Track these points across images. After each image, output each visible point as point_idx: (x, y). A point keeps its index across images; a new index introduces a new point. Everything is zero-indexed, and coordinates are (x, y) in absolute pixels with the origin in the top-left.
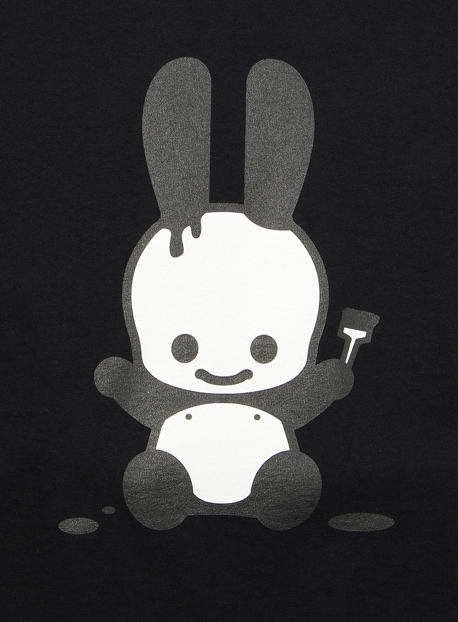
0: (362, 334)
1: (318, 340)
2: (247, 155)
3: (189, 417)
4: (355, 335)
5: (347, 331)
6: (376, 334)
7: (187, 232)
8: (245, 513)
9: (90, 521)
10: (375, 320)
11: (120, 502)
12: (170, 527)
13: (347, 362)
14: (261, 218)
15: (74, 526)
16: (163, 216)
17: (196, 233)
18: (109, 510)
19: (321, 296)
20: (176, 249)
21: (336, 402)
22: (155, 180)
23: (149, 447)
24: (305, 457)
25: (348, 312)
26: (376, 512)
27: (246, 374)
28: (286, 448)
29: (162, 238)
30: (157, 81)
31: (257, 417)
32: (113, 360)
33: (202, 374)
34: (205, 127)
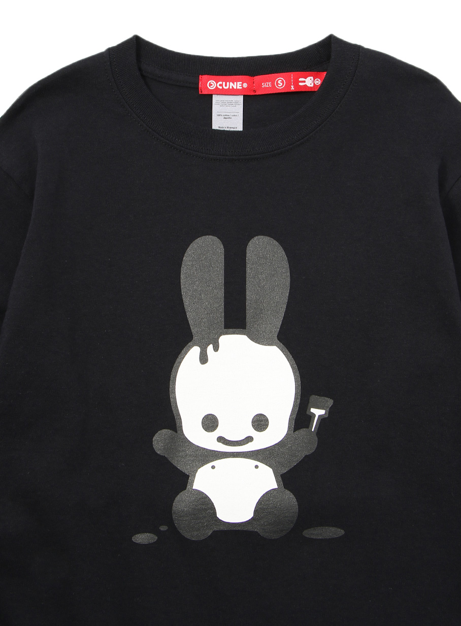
0: (322, 412)
1: (294, 416)
2: (247, 297)
3: (213, 467)
4: (318, 412)
5: (313, 410)
6: (331, 412)
7: (210, 348)
8: (250, 528)
9: (152, 535)
10: (330, 402)
11: (170, 522)
12: (202, 538)
13: (313, 430)
14: (257, 338)
15: (143, 538)
16: (195, 338)
17: (216, 349)
18: (163, 528)
19: (296, 387)
20: (204, 359)
21: (306, 456)
22: (190, 316)
23: (188, 487)
24: (288, 492)
25: (313, 398)
26: (333, 526)
27: (249, 439)
28: (276, 486)
29: (194, 352)
30: (189, 251)
31: (257, 467)
32: (164, 431)
33: (221, 439)
34: (220, 280)
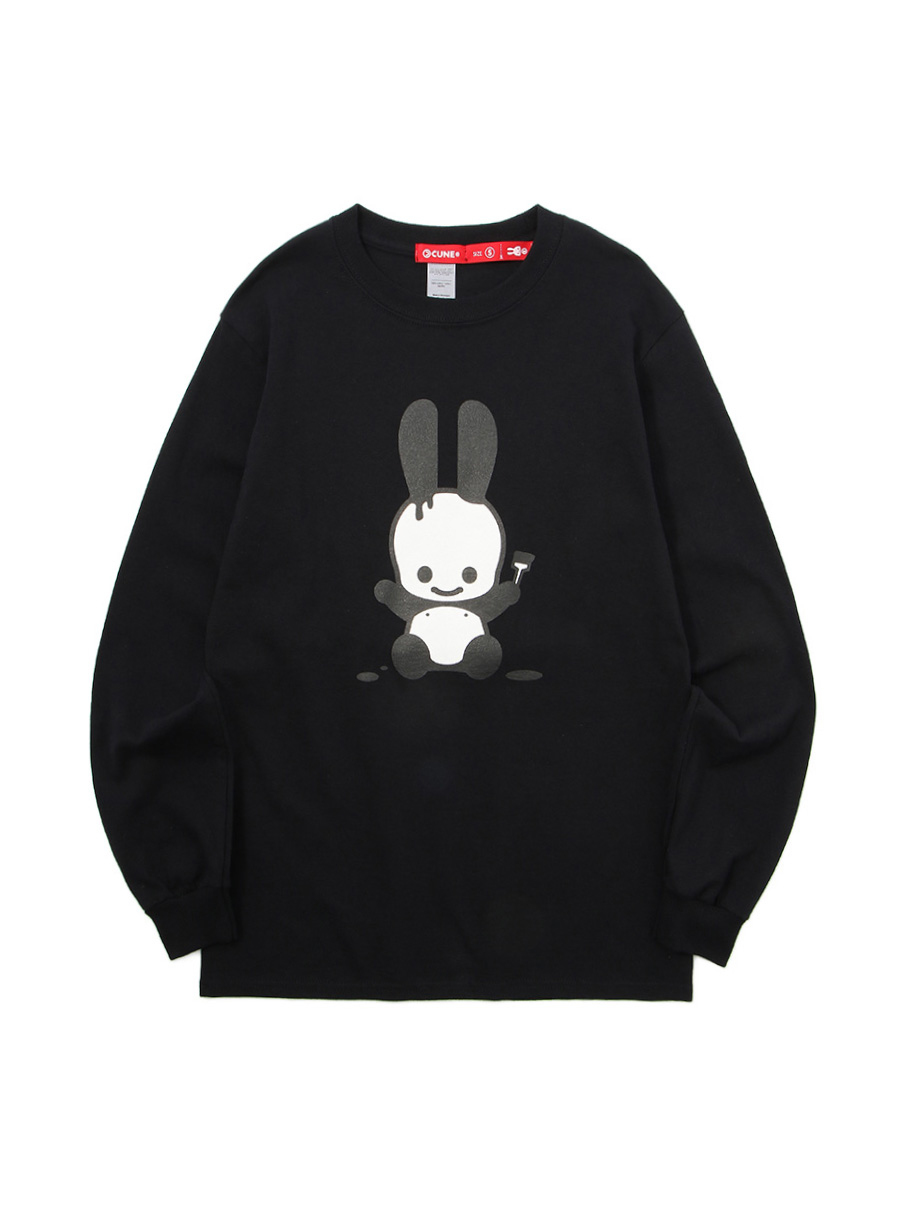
0: (524, 566)
1: (500, 570)
2: (459, 458)
3: (428, 615)
4: (521, 567)
5: (517, 565)
6: (533, 567)
7: (425, 505)
8: (460, 670)
9: (374, 674)
10: (532, 557)
11: (390, 663)
12: (418, 677)
13: (516, 583)
14: (467, 497)
15: (366, 677)
16: (412, 496)
17: (430, 506)
18: (384, 668)
19: (502, 544)
20: (419, 516)
21: (511, 606)
22: (407, 475)
23: (406, 632)
24: (493, 638)
25: (517, 553)
26: (532, 670)
27: (460, 590)
28: (482, 633)
29: (410, 509)
30: (406, 414)
31: (466, 615)
32: (385, 581)
33: (434, 590)
34: (434, 442)
